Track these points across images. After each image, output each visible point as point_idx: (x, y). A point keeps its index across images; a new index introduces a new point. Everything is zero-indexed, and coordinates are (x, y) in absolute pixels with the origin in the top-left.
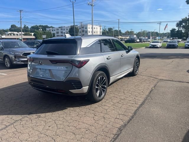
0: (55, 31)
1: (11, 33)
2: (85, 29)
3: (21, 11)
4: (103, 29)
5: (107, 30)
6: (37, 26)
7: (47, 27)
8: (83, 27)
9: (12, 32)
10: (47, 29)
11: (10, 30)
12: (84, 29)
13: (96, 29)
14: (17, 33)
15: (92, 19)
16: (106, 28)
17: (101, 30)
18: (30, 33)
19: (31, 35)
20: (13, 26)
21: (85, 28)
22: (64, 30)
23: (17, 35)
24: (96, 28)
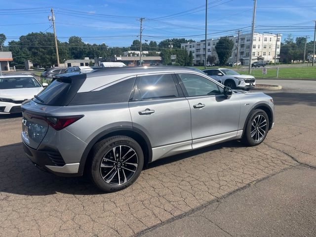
0: (193, 47)
1: (131, 53)
2: (246, 43)
3: (142, 19)
4: (287, 40)
5: (295, 42)
6: (168, 40)
7: (183, 41)
8: (243, 39)
9: (133, 52)
10: (183, 45)
11: (132, 48)
12: (244, 42)
13: (268, 41)
14: (139, 52)
15: (253, 24)
16: (291, 38)
17: (279, 43)
18: (157, 52)
19: (157, 55)
20: (135, 42)
21: (246, 39)
22: (209, 45)
23: (138, 55)
24: (268, 39)
